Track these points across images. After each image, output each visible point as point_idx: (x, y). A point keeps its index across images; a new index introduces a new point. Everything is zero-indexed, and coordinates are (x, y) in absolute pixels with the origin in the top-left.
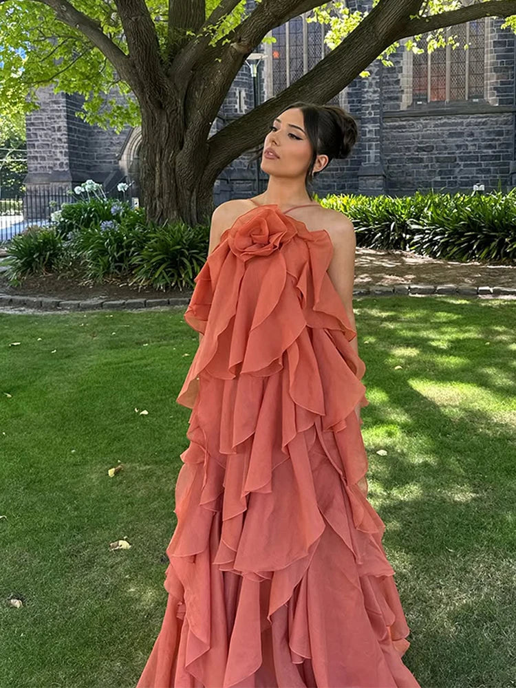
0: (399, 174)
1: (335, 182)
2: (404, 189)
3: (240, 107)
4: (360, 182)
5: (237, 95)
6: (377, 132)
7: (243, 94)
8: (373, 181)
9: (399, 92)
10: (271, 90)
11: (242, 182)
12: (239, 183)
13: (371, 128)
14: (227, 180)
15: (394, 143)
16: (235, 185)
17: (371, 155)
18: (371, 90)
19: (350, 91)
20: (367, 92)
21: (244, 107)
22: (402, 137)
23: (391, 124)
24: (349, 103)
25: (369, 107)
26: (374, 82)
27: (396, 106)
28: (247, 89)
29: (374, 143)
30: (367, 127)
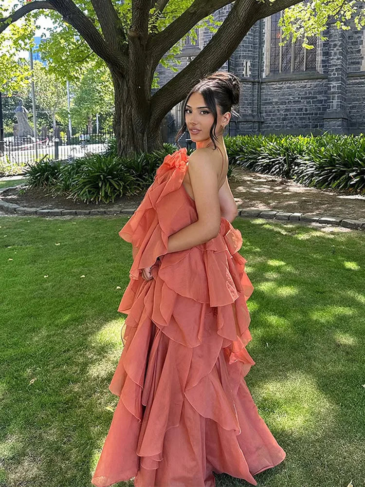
0: (358, 117)
1: (311, 122)
2: (361, 128)
3: (246, 73)
4: (325, 123)
5: (245, 65)
6: (339, 87)
7: (249, 64)
8: (335, 122)
9: (360, 58)
10: (269, 60)
11: (245, 123)
12: (243, 124)
13: (335, 85)
14: (235, 122)
15: (355, 95)
16: (241, 126)
17: (334, 103)
18: (336, 57)
19: (324, 59)
20: (333, 59)
21: (249, 73)
22: (361, 90)
23: (353, 81)
24: (323, 67)
25: (333, 70)
26: (338, 51)
27: (357, 69)
28: (252, 60)
29: (336, 95)
30: (331, 84)
